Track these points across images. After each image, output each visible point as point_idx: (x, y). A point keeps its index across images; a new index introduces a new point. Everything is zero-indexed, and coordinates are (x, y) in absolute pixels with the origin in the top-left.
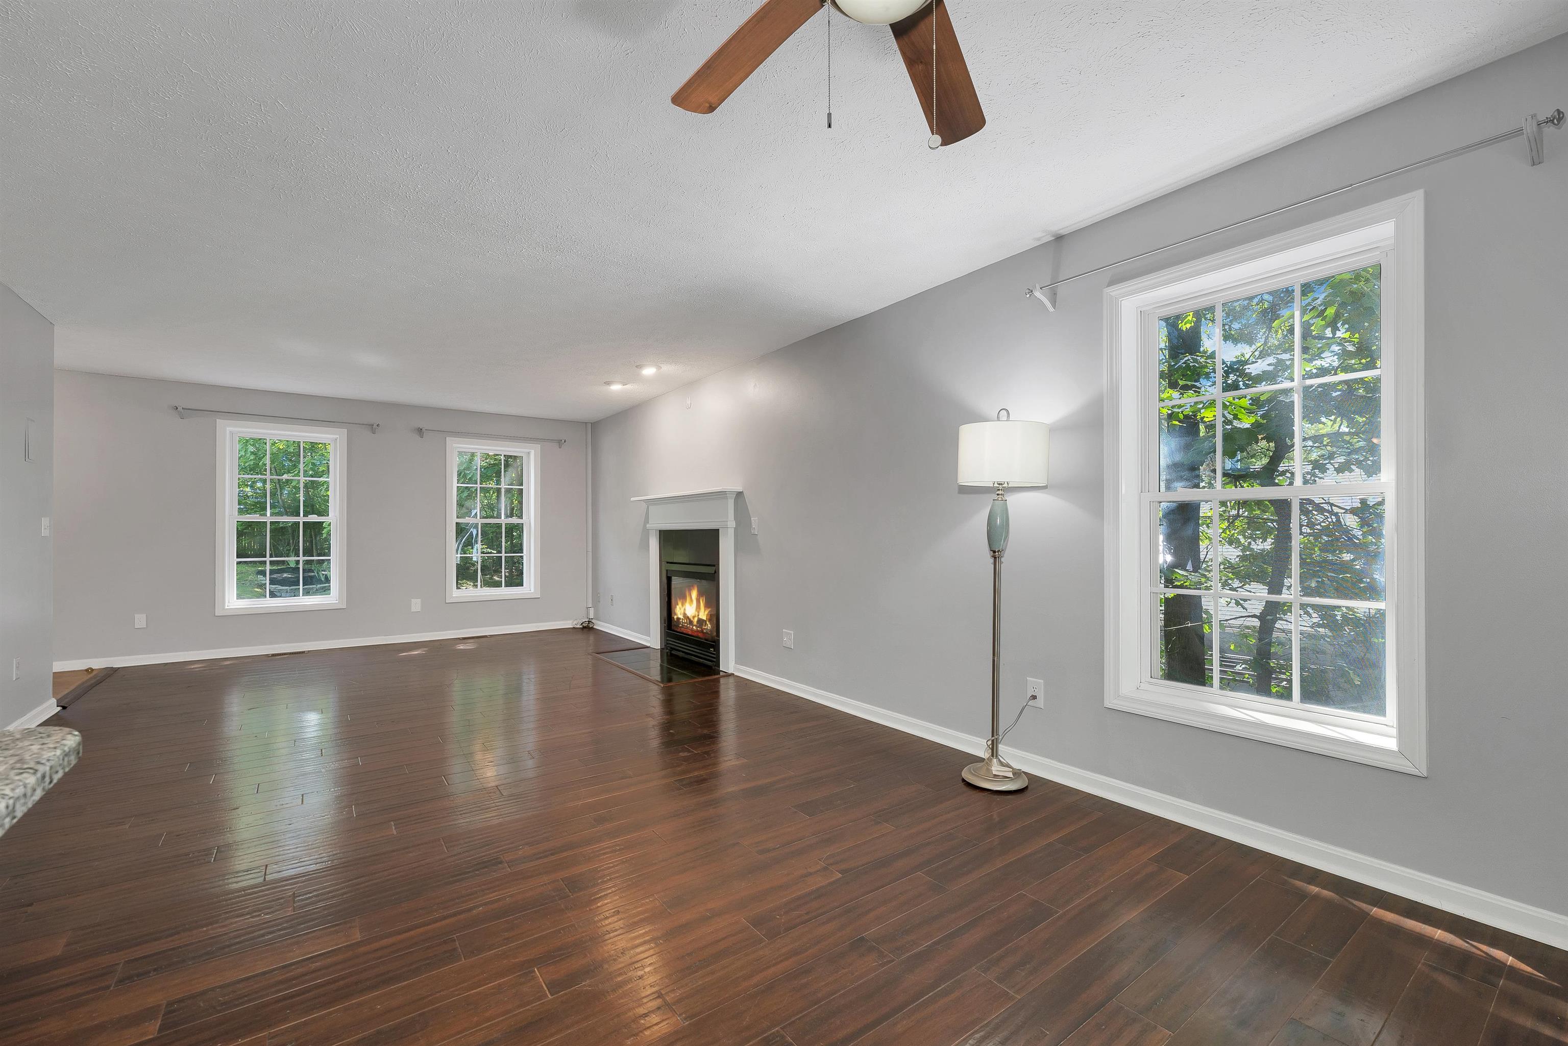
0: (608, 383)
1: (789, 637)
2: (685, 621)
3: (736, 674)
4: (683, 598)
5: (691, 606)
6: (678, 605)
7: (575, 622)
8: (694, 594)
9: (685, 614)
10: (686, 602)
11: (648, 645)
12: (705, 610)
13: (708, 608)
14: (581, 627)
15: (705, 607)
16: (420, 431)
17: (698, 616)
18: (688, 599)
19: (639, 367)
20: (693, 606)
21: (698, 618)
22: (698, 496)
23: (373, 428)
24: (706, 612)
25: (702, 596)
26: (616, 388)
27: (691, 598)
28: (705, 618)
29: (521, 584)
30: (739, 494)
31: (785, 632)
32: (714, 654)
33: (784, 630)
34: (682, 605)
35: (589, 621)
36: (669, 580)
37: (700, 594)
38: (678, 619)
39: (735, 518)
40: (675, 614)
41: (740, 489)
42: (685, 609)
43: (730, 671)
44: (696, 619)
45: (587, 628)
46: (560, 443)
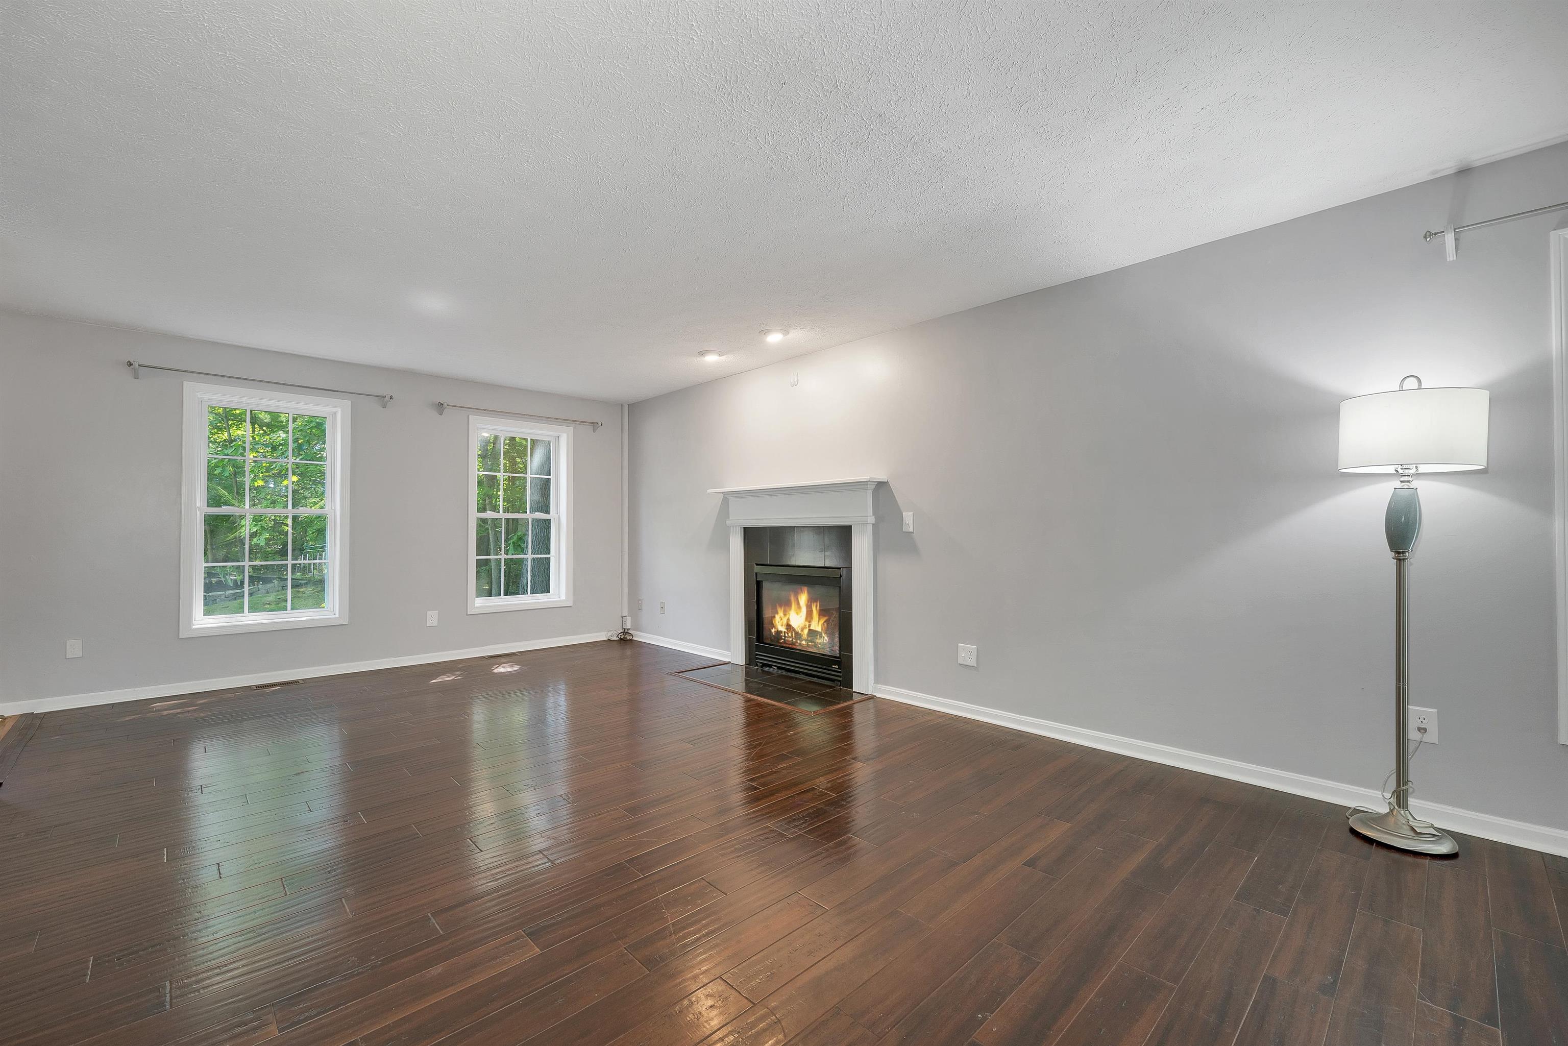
0: (702, 353)
1: (967, 653)
2: (790, 634)
3: (878, 695)
4: (787, 604)
5: (797, 614)
6: (777, 613)
7: (609, 634)
8: (803, 598)
9: (789, 626)
10: (790, 610)
11: (727, 660)
12: (819, 619)
13: (825, 616)
14: (618, 639)
15: (819, 615)
16: (440, 407)
17: (810, 626)
18: (794, 606)
19: (766, 332)
20: (801, 614)
21: (810, 630)
22: (834, 485)
23: (383, 400)
24: (822, 621)
25: (816, 601)
26: (711, 359)
27: (798, 604)
28: (819, 629)
29: (547, 590)
30: (881, 486)
31: (961, 646)
32: (840, 672)
33: (959, 644)
34: (785, 615)
35: (624, 632)
36: (759, 584)
37: (811, 601)
38: (778, 632)
39: (875, 513)
40: (773, 626)
41: (883, 478)
42: (788, 619)
43: (870, 692)
44: (806, 631)
45: (625, 641)
46: (595, 425)
